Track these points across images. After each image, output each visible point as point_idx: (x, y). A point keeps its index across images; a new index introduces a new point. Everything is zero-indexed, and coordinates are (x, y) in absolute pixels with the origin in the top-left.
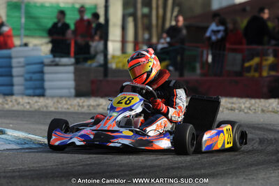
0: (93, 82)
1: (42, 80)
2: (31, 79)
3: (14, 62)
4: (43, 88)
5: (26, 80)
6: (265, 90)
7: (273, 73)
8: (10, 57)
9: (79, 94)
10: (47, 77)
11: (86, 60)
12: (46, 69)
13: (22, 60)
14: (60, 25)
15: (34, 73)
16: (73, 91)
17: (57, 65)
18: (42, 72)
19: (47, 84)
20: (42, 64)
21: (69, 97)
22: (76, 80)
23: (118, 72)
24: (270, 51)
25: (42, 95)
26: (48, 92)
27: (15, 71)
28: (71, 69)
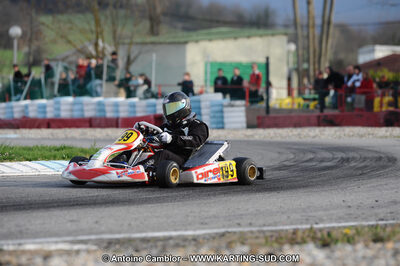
0: (259, 118)
1: (222, 117)
2: (214, 117)
3: (203, 105)
4: (223, 123)
5: (211, 117)
6: (382, 121)
7: (391, 109)
8: (199, 101)
9: (250, 126)
10: (226, 115)
11: (257, 102)
12: (225, 109)
13: (208, 103)
14: (235, 78)
15: (217, 112)
16: (245, 125)
17: (232, 106)
18: (222, 112)
19: (226, 120)
20: (222, 106)
21: (242, 129)
22: (247, 117)
23: (276, 110)
24: (391, 92)
25: (223, 128)
26: (227, 126)
27: (204, 111)
28: (243, 109)
